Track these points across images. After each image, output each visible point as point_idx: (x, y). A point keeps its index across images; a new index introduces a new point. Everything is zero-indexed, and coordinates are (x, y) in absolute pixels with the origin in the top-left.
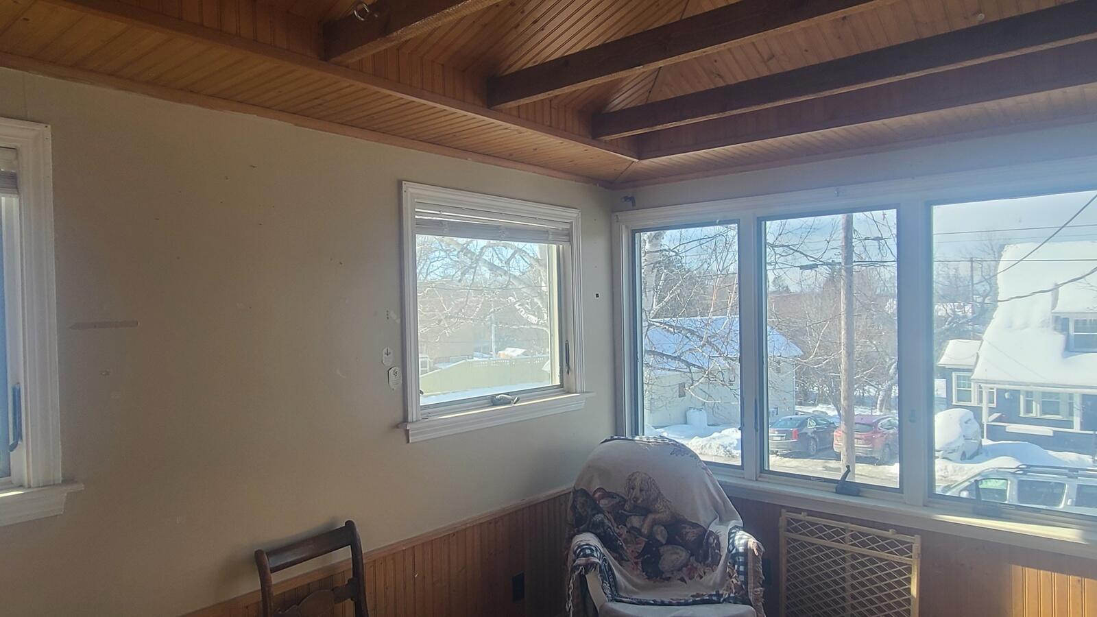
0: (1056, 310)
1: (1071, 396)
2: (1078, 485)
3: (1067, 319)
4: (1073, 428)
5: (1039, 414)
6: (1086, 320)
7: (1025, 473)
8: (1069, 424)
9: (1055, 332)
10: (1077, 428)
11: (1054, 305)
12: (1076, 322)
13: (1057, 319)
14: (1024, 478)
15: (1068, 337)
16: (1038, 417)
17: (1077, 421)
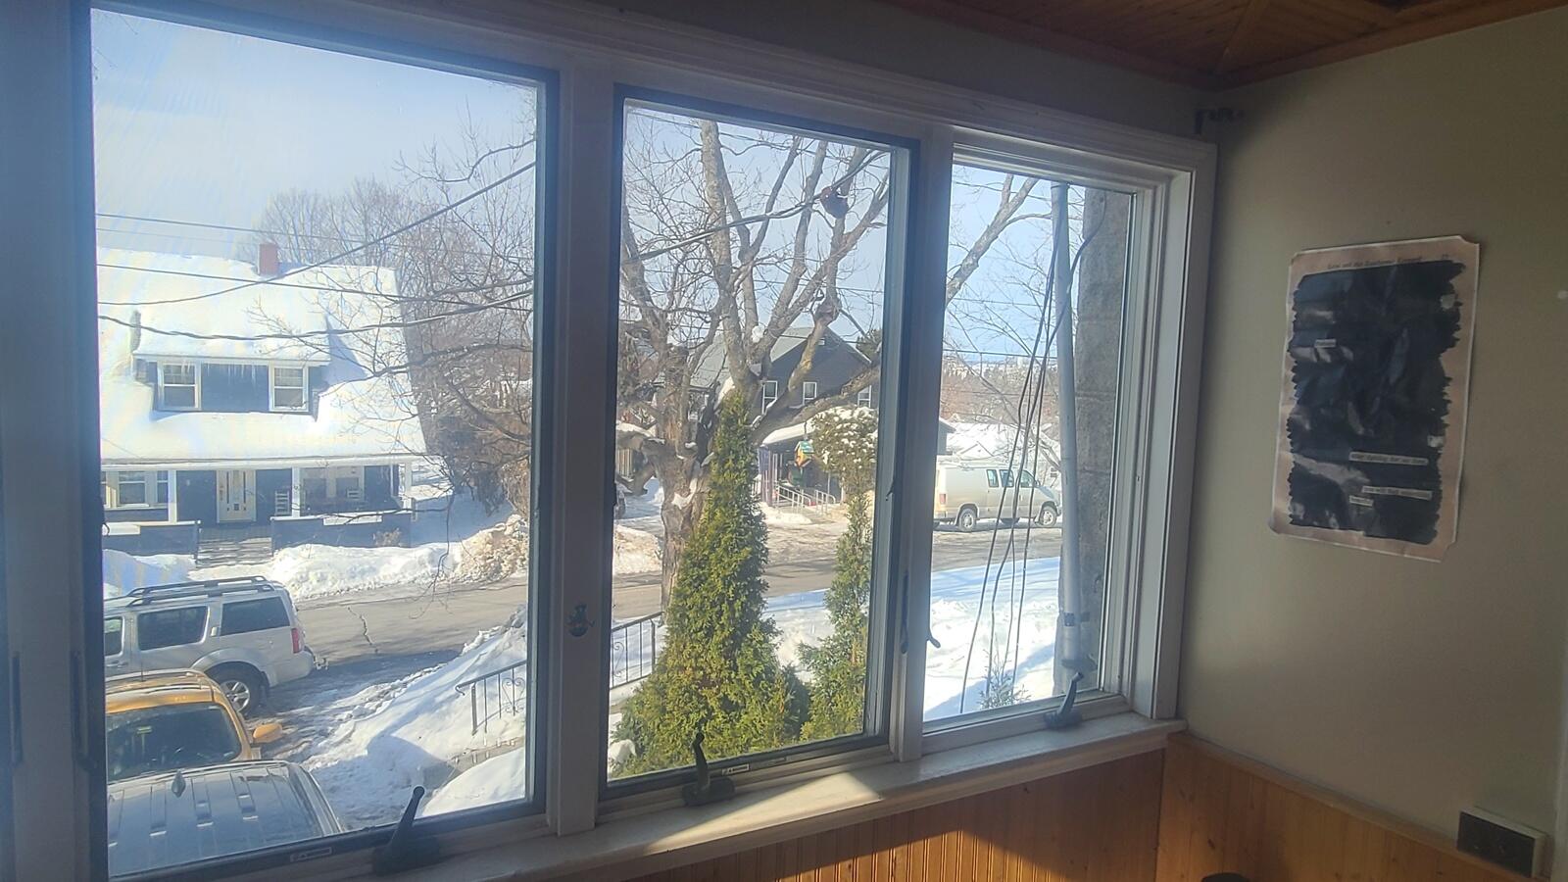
0: (140, 350)
1: (164, 474)
2: (224, 605)
3: (154, 365)
4: (167, 520)
5: (115, 504)
6: (180, 367)
7: (147, 602)
8: (163, 514)
9: (138, 383)
10: (173, 519)
11: (136, 343)
12: (167, 369)
13: (139, 363)
14: (148, 609)
15: (156, 388)
16: (115, 508)
17: (173, 508)
